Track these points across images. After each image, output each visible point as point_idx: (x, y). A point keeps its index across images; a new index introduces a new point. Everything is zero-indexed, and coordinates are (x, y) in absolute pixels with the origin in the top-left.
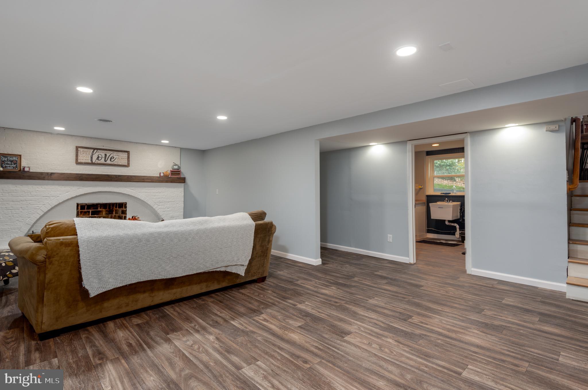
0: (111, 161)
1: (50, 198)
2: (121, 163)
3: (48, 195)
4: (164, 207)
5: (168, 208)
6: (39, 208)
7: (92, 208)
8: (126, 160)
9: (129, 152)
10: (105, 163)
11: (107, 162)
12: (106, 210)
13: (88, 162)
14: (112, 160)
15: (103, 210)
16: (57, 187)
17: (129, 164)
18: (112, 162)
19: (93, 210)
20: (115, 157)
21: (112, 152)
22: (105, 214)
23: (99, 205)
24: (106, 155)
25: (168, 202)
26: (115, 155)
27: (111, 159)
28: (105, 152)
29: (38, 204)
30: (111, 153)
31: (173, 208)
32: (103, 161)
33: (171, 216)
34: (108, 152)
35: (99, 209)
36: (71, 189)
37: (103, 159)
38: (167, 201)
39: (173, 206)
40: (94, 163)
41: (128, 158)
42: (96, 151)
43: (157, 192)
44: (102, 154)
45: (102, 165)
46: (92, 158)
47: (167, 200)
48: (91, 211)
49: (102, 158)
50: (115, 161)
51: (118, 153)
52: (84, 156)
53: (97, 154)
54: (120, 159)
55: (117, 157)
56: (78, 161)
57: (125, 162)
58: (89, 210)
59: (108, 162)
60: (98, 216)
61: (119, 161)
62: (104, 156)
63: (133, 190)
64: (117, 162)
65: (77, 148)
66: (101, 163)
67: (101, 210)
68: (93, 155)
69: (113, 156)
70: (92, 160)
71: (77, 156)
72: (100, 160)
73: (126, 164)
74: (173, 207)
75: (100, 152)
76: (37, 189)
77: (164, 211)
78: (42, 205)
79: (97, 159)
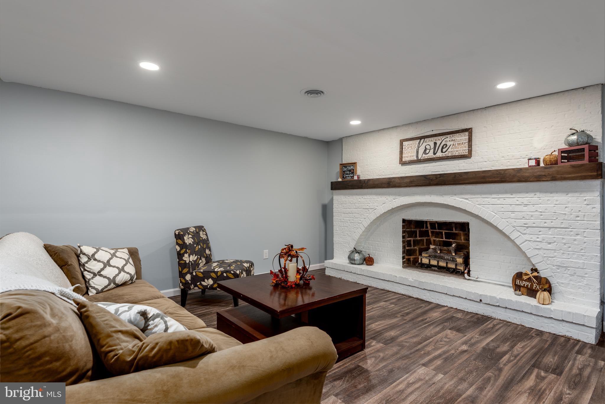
0: (442, 152)
1: (369, 210)
2: (457, 153)
3: (368, 207)
4: (538, 240)
5: (550, 243)
6: (362, 223)
7: (445, 228)
8: (467, 145)
9: (470, 130)
10: (434, 156)
11: (436, 155)
12: (465, 233)
13: (413, 159)
14: (444, 150)
15: (460, 232)
16: (375, 197)
17: (470, 151)
18: (444, 154)
19: (446, 231)
20: (449, 144)
21: (445, 137)
22: (464, 240)
23: (453, 225)
24: (435, 144)
25: (550, 228)
26: (448, 141)
27: (443, 148)
28: (434, 139)
29: (360, 217)
30: (442, 139)
31: (565, 244)
32: (431, 155)
33: (558, 264)
34: (439, 138)
35: (454, 231)
36: (387, 199)
37: (432, 151)
38: (546, 225)
39: (563, 239)
40: (420, 159)
41: (470, 140)
42: (422, 140)
43: (518, 203)
44: (430, 143)
45: (430, 161)
46: (417, 152)
47: (545, 223)
48: (444, 232)
49: (430, 149)
50: (448, 151)
51: (453, 136)
52: (409, 152)
53: (424, 144)
54: (457, 145)
55: (452, 143)
56: (402, 160)
57: (463, 150)
58: (441, 231)
59: (439, 154)
60: (454, 240)
61: (455, 150)
62: (432, 146)
63: (467, 199)
64: (452, 152)
65: (402, 142)
66: (428, 158)
67: (457, 232)
68: (419, 147)
69: (446, 143)
70: (417, 156)
71: (401, 153)
72: (428, 153)
73: (466, 152)
74: (564, 241)
75: (428, 141)
76: (359, 200)
77: (538, 247)
78: (363, 219)
79: (423, 153)
